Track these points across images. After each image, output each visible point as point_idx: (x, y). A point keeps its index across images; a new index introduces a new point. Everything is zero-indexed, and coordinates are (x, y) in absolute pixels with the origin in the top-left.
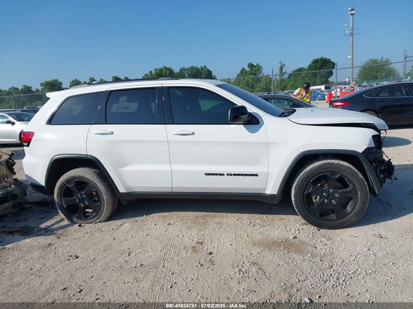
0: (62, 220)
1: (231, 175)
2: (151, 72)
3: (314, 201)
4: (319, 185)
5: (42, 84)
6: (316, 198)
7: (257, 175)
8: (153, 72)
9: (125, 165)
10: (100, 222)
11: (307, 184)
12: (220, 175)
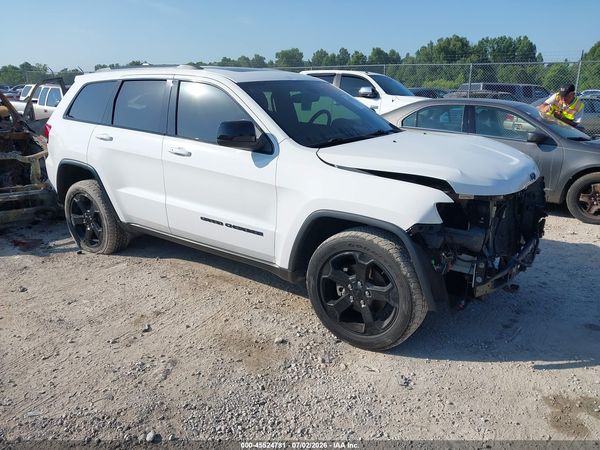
0: (73, 243)
1: (231, 226)
2: (432, 43)
3: (339, 294)
4: (346, 269)
5: (277, 55)
6: (341, 290)
7: (261, 234)
8: (435, 43)
9: (123, 186)
10: (103, 253)
11: (324, 264)
12: (218, 223)
